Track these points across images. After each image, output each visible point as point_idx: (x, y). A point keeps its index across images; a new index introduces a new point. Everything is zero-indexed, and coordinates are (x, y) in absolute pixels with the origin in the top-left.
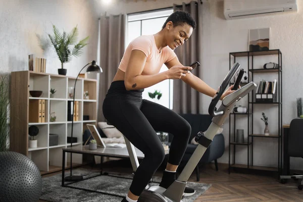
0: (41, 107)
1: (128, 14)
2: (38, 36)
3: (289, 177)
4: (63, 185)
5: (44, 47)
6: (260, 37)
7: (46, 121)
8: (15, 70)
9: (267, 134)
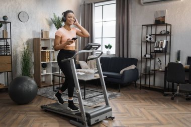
0: (47, 55)
1: (95, 3)
2: (47, 19)
3: (171, 93)
4: (54, 91)
5: (50, 25)
6: (160, 15)
7: (50, 61)
8: (36, 37)
9: (160, 70)
